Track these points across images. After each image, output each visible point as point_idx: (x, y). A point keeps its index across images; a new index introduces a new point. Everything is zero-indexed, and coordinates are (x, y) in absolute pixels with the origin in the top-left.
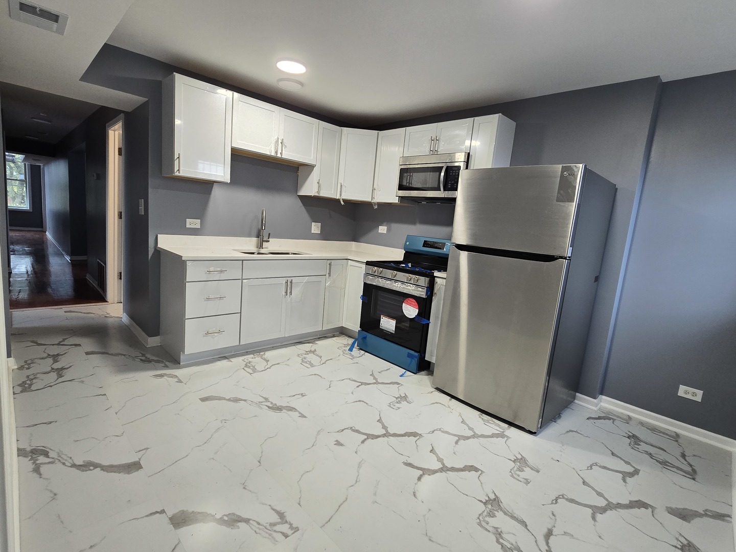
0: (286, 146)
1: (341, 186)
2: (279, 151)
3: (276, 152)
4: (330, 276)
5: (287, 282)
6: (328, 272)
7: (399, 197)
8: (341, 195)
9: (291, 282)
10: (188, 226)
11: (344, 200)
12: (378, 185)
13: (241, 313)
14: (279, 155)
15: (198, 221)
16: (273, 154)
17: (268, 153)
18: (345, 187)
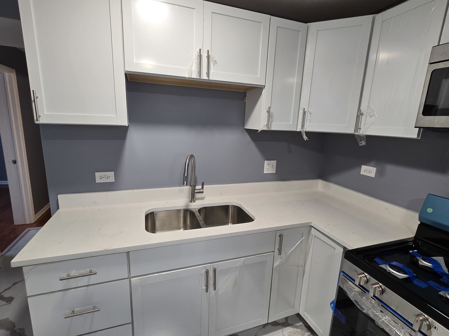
0: (215, 62)
1: (304, 113)
2: (204, 70)
3: (200, 73)
4: (280, 253)
5: (207, 272)
6: (277, 247)
7: (420, 128)
8: (303, 126)
9: (215, 271)
10: (98, 181)
11: (308, 133)
12: (368, 107)
13: (132, 323)
14: (204, 77)
15: (112, 174)
16: (195, 76)
17: (186, 75)
18: (311, 114)
